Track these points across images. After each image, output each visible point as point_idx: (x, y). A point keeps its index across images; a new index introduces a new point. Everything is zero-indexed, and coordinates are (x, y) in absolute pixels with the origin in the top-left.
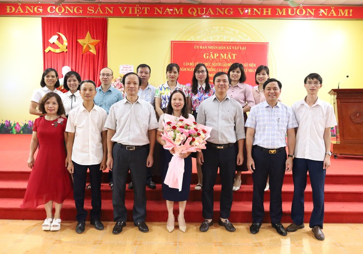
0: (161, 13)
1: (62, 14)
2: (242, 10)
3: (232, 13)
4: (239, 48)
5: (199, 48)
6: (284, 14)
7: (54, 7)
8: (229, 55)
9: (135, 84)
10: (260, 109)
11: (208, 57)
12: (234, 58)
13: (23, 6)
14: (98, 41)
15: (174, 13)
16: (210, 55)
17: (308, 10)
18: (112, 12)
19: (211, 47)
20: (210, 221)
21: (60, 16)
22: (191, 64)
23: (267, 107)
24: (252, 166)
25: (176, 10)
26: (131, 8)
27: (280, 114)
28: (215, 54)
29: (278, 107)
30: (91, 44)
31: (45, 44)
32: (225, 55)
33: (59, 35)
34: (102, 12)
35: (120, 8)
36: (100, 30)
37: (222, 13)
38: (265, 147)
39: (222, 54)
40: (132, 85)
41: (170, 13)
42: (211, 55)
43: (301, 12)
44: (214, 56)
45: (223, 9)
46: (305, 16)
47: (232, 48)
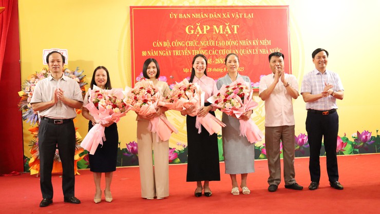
4: (243, 16)
5: (178, 16)
8: (227, 27)
9: (58, 62)
11: (192, 32)
12: (236, 32)
16: (195, 28)
19: (197, 16)
22: (166, 44)
23: (318, 74)
28: (205, 27)
32: (221, 27)
38: (319, 109)
39: (215, 27)
40: (56, 63)
42: (198, 28)
44: (202, 29)
47: (231, 16)
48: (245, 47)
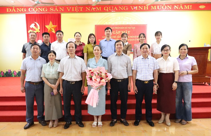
0: (89, 10)
1: (37, 12)
2: (133, 7)
3: (127, 9)
4: (132, 28)
6: (155, 9)
7: (32, 8)
9: (73, 47)
10: (139, 60)
11: (115, 33)
12: (129, 33)
13: (16, 8)
14: (56, 26)
15: (97, 10)
17: (168, 6)
18: (63, 10)
19: (116, 28)
20: (115, 120)
21: (35, 13)
23: (143, 58)
24: (136, 90)
25: (98, 8)
26: (73, 8)
27: (149, 62)
28: (119, 32)
29: (148, 58)
30: (53, 28)
31: (28, 28)
33: (35, 23)
34: (58, 11)
35: (68, 8)
36: (57, 20)
37: (122, 9)
38: (142, 80)
39: (122, 31)
40: (71, 48)
41: (94, 10)
42: (117, 32)
43: (164, 7)
44: (118, 32)
45: (122, 7)
46: (166, 9)
47: (128, 28)
48: (132, 38)
